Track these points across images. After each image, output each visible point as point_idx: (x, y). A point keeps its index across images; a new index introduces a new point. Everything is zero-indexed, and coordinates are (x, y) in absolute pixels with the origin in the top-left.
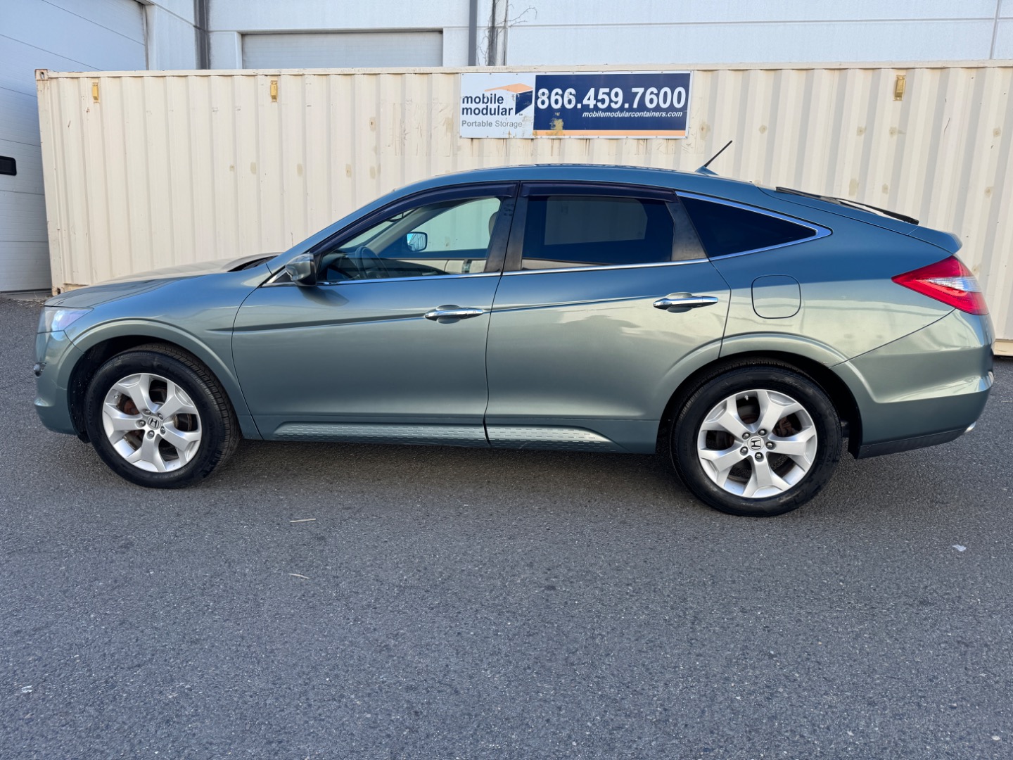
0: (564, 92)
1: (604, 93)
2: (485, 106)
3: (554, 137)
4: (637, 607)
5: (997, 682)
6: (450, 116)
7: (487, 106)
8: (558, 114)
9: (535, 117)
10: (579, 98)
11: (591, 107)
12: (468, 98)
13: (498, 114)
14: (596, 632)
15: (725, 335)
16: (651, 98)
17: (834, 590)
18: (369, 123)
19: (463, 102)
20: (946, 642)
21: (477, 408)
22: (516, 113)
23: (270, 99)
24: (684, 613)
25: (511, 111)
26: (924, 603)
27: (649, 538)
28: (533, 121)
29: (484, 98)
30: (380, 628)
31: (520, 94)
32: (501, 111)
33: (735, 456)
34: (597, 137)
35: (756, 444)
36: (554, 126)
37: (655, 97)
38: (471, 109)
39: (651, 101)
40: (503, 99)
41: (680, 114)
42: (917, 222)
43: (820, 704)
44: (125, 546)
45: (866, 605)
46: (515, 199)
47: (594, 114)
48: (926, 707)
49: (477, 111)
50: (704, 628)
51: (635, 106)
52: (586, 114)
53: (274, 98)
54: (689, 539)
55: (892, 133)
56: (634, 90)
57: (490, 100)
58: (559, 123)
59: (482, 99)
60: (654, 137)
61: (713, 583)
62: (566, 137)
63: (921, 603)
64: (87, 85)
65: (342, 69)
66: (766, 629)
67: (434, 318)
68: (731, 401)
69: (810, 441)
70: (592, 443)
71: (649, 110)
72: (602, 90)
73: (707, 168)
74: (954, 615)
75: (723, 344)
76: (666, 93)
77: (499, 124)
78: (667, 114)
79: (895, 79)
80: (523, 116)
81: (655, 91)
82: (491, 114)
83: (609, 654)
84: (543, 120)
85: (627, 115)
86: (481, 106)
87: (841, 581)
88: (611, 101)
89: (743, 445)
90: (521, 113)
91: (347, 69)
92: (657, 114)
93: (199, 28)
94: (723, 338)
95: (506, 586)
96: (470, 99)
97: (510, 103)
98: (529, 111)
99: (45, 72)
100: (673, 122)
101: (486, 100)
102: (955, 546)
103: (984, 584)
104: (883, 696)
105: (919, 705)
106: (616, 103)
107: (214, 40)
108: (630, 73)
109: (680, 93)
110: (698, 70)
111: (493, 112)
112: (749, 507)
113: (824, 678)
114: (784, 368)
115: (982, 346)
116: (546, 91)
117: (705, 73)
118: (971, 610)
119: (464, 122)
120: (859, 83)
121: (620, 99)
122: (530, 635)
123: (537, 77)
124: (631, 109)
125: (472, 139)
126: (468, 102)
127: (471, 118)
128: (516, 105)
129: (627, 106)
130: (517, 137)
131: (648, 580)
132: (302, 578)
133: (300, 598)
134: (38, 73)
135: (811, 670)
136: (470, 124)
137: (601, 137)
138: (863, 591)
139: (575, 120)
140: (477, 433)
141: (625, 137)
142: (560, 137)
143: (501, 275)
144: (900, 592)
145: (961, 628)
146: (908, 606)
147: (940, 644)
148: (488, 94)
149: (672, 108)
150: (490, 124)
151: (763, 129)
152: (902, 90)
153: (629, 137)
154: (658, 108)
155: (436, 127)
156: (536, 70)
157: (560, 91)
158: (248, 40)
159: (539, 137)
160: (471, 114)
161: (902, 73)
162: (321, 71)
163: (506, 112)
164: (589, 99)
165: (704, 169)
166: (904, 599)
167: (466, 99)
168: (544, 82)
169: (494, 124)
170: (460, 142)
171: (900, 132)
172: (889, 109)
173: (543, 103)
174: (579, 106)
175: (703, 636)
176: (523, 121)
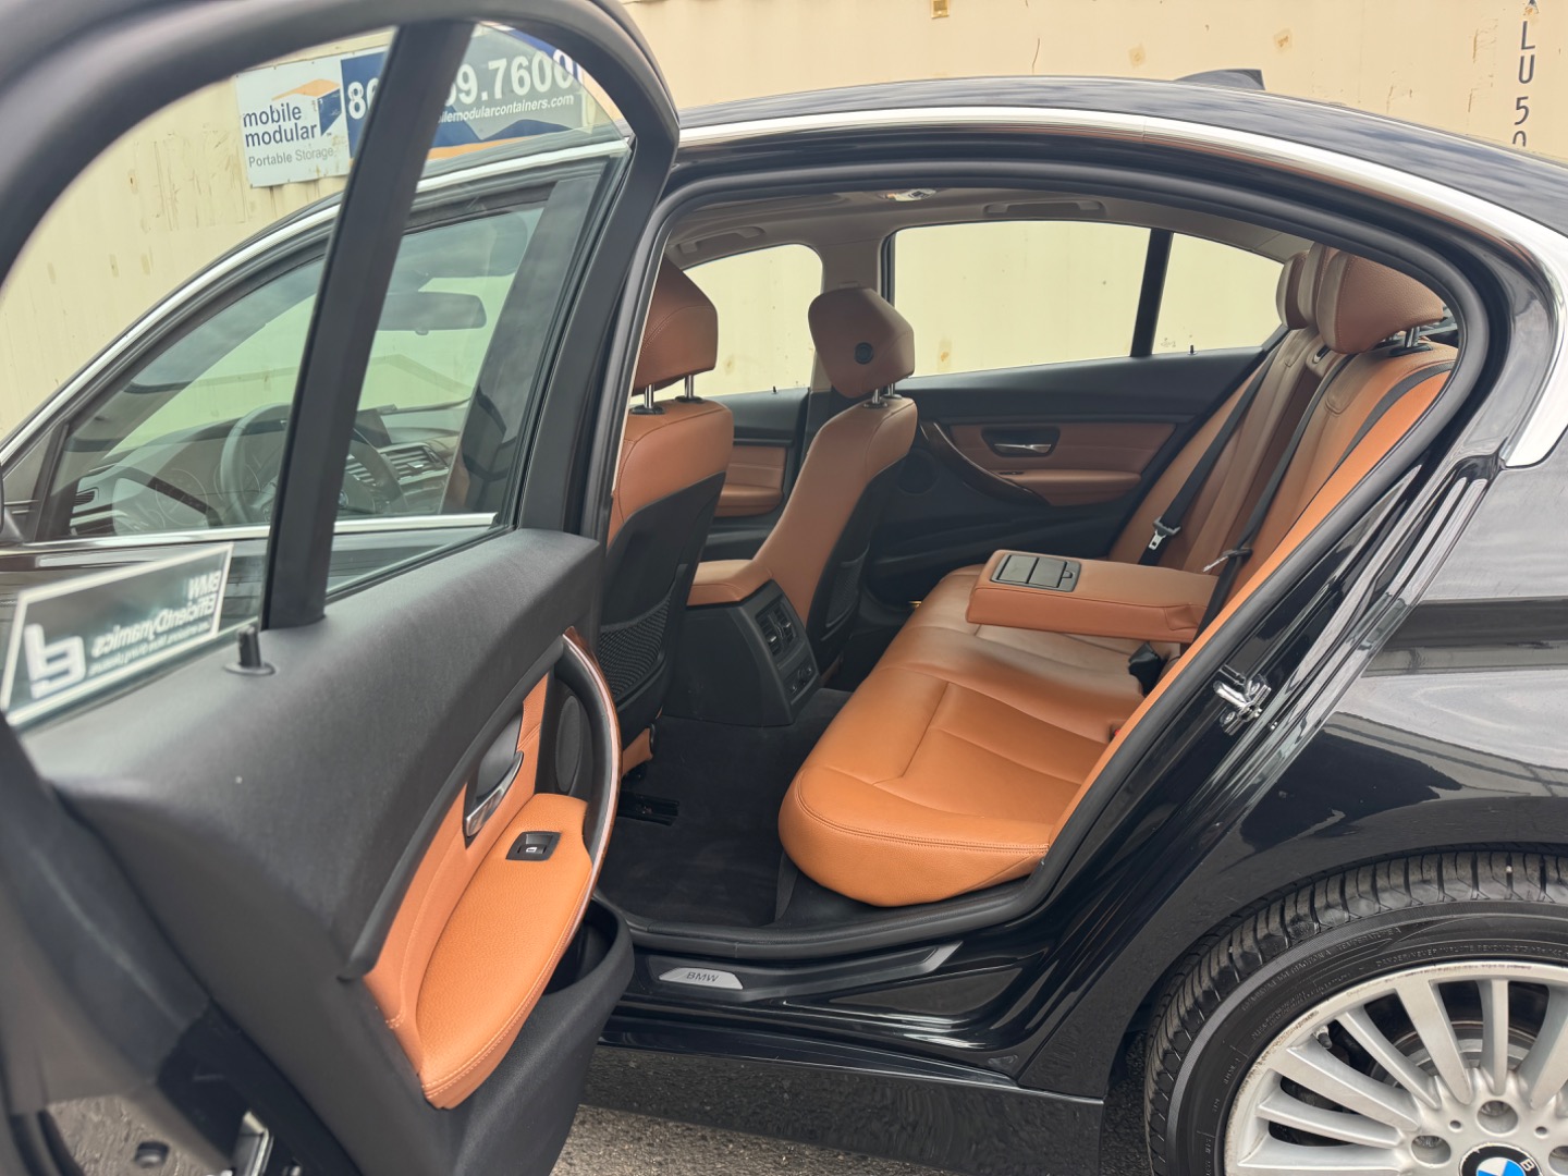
2: (275, 127)
6: (233, 153)
7: (280, 127)
9: (349, 136)
12: (250, 117)
13: (297, 138)
16: (521, 74)
18: (128, 181)
19: (246, 126)
22: (323, 131)
25: (315, 129)
28: (347, 143)
29: (272, 113)
31: (323, 98)
32: (300, 132)
37: (524, 73)
38: (257, 134)
39: (521, 82)
40: (299, 112)
41: (570, 99)
49: (267, 138)
51: (498, 95)
56: (492, 65)
57: (282, 116)
59: (270, 115)
71: (519, 99)
76: (540, 63)
77: (302, 156)
78: (549, 103)
80: (333, 136)
81: (523, 60)
82: (288, 140)
85: (488, 112)
86: (271, 127)
90: (328, 131)
92: (534, 105)
96: (254, 118)
97: (311, 117)
98: (340, 126)
101: (276, 118)
106: (467, 93)
109: (562, 60)
111: (289, 137)
116: (358, 85)
119: (251, 160)
123: (344, 63)
124: (492, 102)
125: (271, 188)
126: (251, 124)
127: (260, 151)
128: (320, 118)
129: (485, 96)
130: (329, 174)
136: (261, 162)
148: (277, 106)
149: (554, 90)
150: (289, 158)
154: (533, 94)
155: (215, 174)
156: (339, 51)
160: (259, 144)
163: (307, 133)
167: (248, 119)
168: (356, 70)
169: (294, 156)
170: (253, 195)
173: (357, 108)
176: (334, 145)
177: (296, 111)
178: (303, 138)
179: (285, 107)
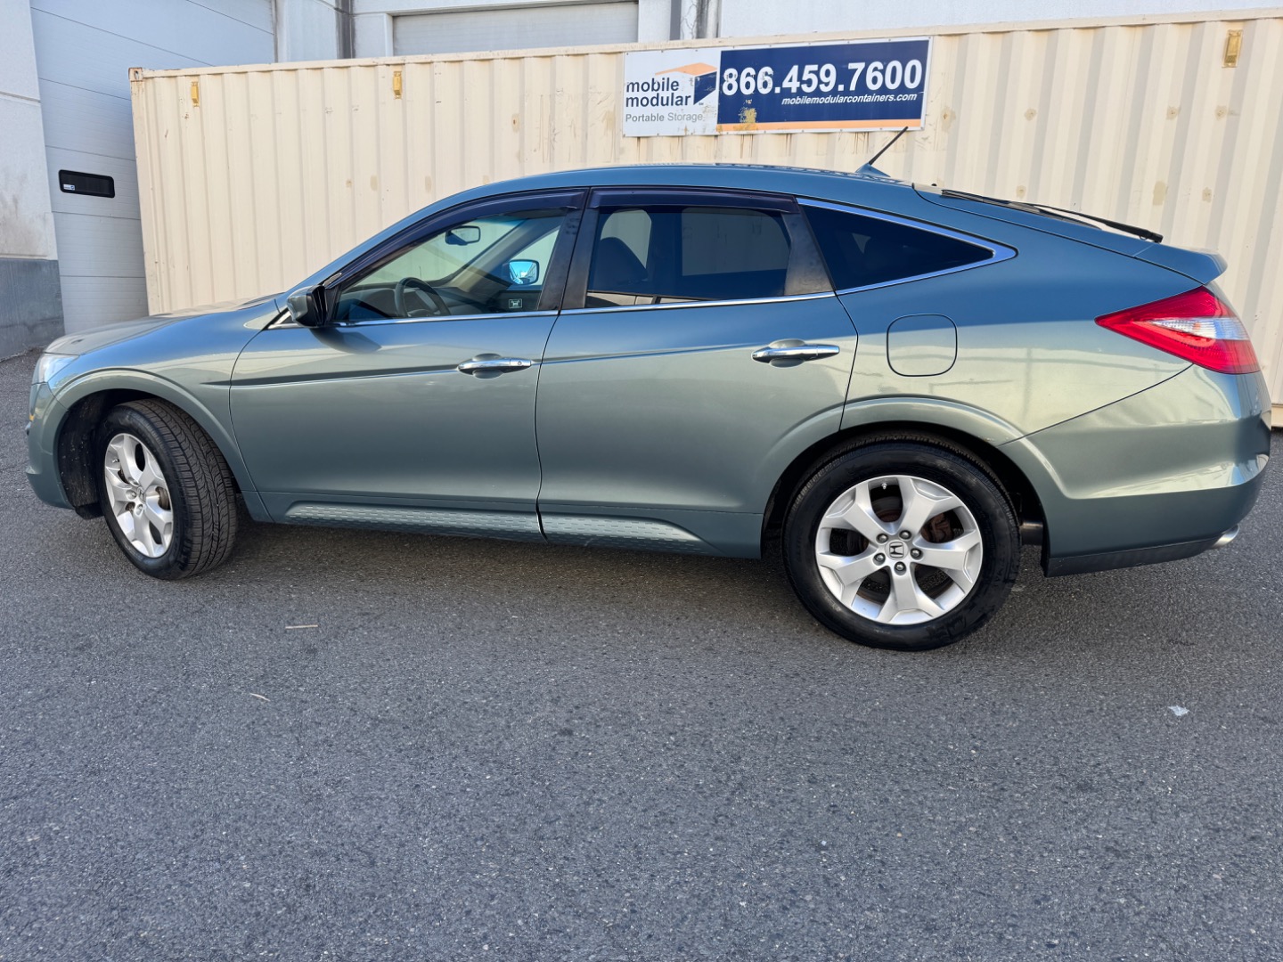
0: (757, 72)
1: (810, 72)
2: (655, 94)
3: (745, 132)
4: (668, 765)
5: (1138, 914)
6: (612, 110)
7: (658, 94)
8: (749, 102)
9: (719, 107)
10: (778, 80)
11: (794, 90)
12: (633, 85)
13: (672, 104)
14: (596, 796)
15: (848, 399)
16: (875, 75)
17: (958, 760)
18: (511, 122)
19: (628, 91)
20: (1088, 848)
21: (527, 491)
22: (695, 102)
23: (393, 95)
24: (729, 777)
25: (689, 99)
26: (1084, 787)
27: (733, 672)
28: (717, 112)
29: (653, 83)
30: (322, 771)
31: (700, 77)
32: (675, 100)
33: (866, 565)
34: (800, 131)
35: (897, 550)
36: (745, 117)
37: (879, 75)
38: (637, 98)
39: (875, 80)
40: (678, 85)
41: (914, 96)
42: (1158, 238)
43: (854, 922)
44: (81, 649)
45: (995, 784)
46: (581, 211)
47: (797, 101)
48: (1009, 940)
49: (645, 102)
50: (745, 800)
51: (853, 87)
52: (786, 101)
53: (398, 93)
54: (787, 676)
55: (1219, 115)
56: (851, 66)
57: (662, 86)
58: (750, 114)
59: (652, 85)
60: (878, 129)
61: (789, 738)
62: (760, 132)
63: (1079, 787)
64: (185, 83)
65: (478, 53)
66: (832, 809)
67: (469, 371)
68: (862, 489)
69: (972, 550)
70: (676, 541)
71: (871, 93)
72: (808, 68)
73: (874, 165)
74: (1121, 809)
75: (846, 410)
76: (894, 69)
77: (673, 117)
78: (895, 98)
79: (1226, 36)
80: (705, 105)
81: (880, 65)
82: (663, 105)
83: (597, 828)
84: (730, 111)
85: (841, 100)
86: (650, 94)
87: (976, 748)
88: (820, 82)
89: (878, 551)
90: (701, 101)
91: (484, 53)
92: (882, 98)
93: (342, 11)
94: (845, 403)
95: (509, 727)
96: (636, 86)
97: (688, 89)
98: (712, 99)
99: (139, 71)
100: (907, 108)
101: (656, 87)
102: (1172, 708)
103: (1191, 766)
104: (953, 920)
105: (1001, 937)
106: (827, 84)
107: (361, 24)
108: (845, 43)
109: (914, 68)
110: (940, 35)
111: (665, 102)
112: (885, 636)
113: (880, 885)
114: (937, 446)
115: (1237, 419)
116: (733, 71)
117: (950, 38)
118: (1151, 803)
119: (628, 117)
120: (1172, 43)
121: (832, 79)
122: (508, 795)
123: (723, 53)
124: (847, 92)
125: (639, 138)
126: (633, 91)
127: (637, 111)
128: (696, 92)
129: (841, 88)
130: (696, 134)
131: (702, 729)
132: (263, 700)
133: (248, 726)
134: (132, 72)
135: (867, 873)
136: (636, 119)
137: (805, 131)
138: (999, 765)
139: (771, 109)
140: (530, 524)
141: (838, 130)
142: (755, 132)
143: (559, 314)
144: (1055, 769)
145: (1121, 829)
146: (1056, 791)
147: (1077, 850)
148: (659, 79)
149: (902, 89)
150: (662, 118)
151: (1030, 115)
152: (1236, 52)
153: (844, 130)
154: (884, 90)
155: (593, 124)
156: (721, 45)
157: (752, 71)
158: (401, 23)
159: (724, 133)
160: (637, 105)
161: (1237, 27)
162: (453, 57)
163: (682, 101)
164: (791, 80)
165: (868, 167)
166: (1057, 780)
167: (631, 86)
168: (732, 59)
169: (666, 117)
170: (624, 143)
171: (1231, 113)
172: (1216, 79)
173: (730, 87)
174: (778, 90)
175: (738, 811)
176: (704, 112)
177: (675, 84)
178: (677, 104)
179: (666, 81)
